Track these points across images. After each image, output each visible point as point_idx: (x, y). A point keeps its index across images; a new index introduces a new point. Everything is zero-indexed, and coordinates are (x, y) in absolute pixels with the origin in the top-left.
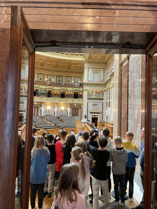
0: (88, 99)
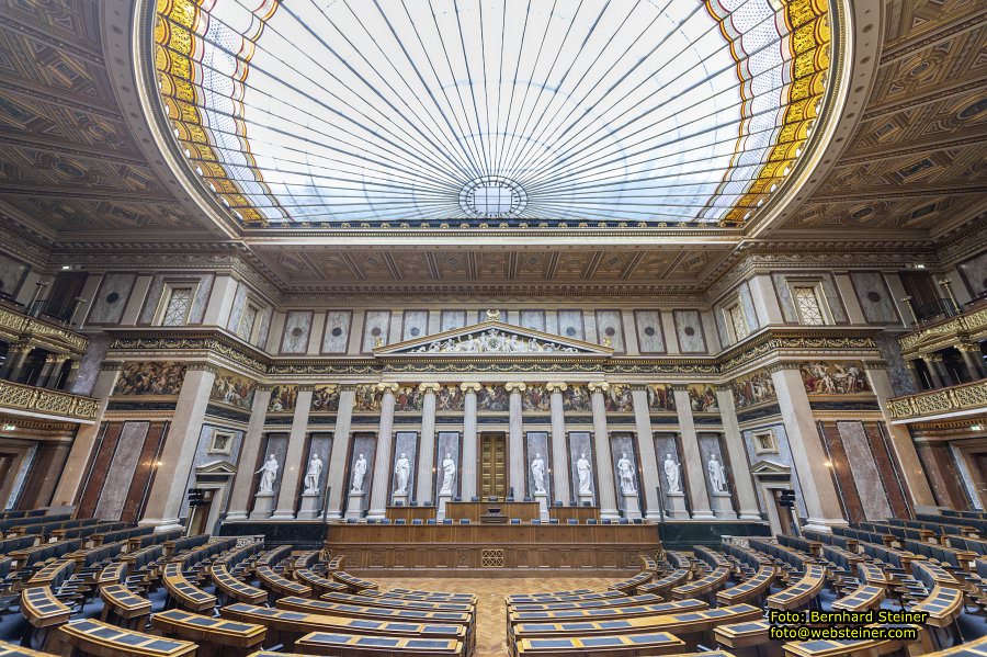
0: (211, 410)
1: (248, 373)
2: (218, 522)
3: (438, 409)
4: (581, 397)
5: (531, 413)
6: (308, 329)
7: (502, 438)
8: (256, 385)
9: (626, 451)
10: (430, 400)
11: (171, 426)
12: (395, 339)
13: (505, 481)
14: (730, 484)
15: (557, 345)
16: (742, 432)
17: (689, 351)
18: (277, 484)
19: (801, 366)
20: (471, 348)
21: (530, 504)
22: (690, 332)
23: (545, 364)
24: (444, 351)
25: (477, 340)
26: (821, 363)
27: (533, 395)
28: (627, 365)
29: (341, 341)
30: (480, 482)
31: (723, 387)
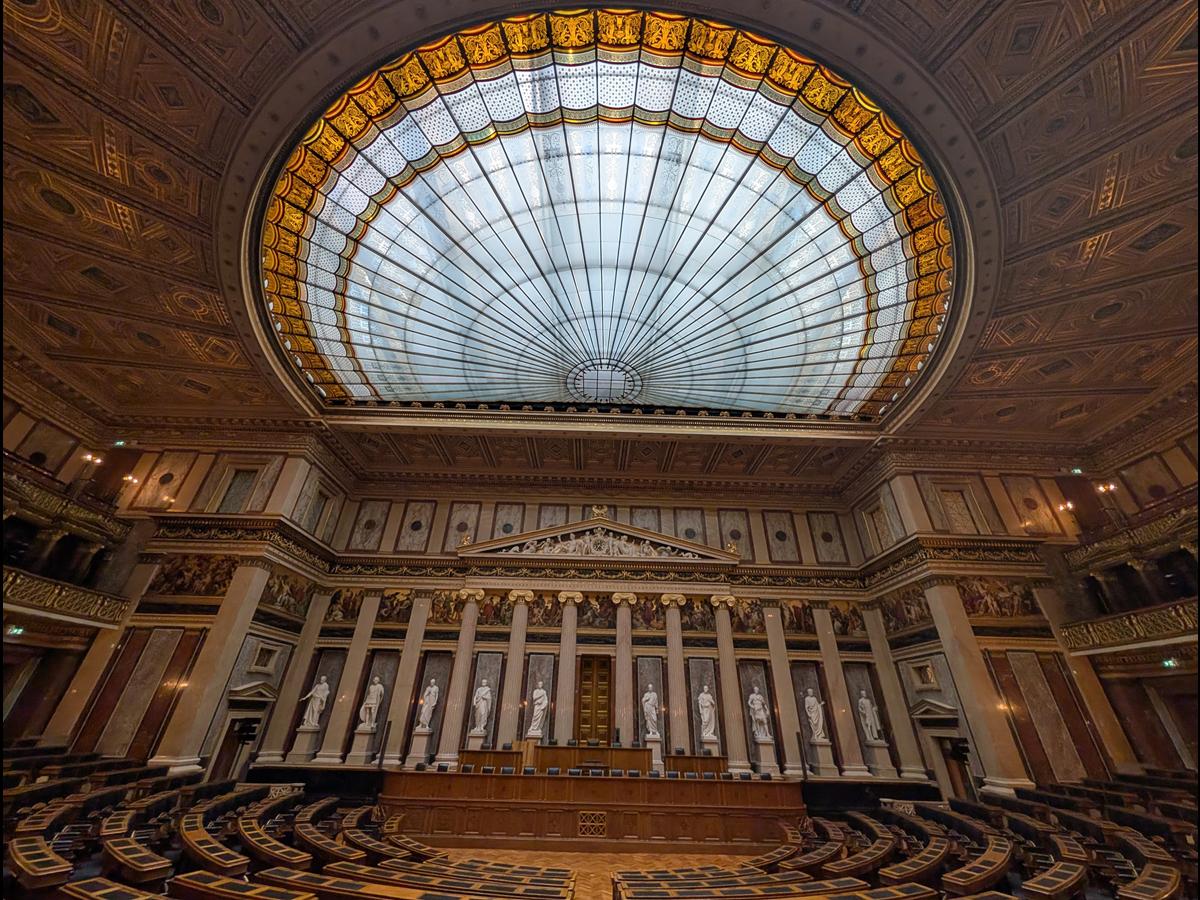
1: (307, 571)
2: (247, 764)
3: (530, 624)
4: (702, 613)
5: (642, 632)
6: (383, 522)
7: (606, 663)
8: (315, 588)
9: (758, 686)
10: (520, 614)
11: (209, 635)
12: (484, 536)
13: (610, 719)
14: (886, 731)
15: (673, 549)
16: (896, 663)
17: (827, 560)
18: (325, 716)
19: (957, 582)
20: (571, 550)
21: (640, 750)
22: (827, 538)
23: (660, 571)
24: (540, 552)
25: (580, 541)
26: (981, 578)
27: (644, 610)
28: (756, 576)
29: (420, 537)
30: (579, 720)
31: (869, 605)
